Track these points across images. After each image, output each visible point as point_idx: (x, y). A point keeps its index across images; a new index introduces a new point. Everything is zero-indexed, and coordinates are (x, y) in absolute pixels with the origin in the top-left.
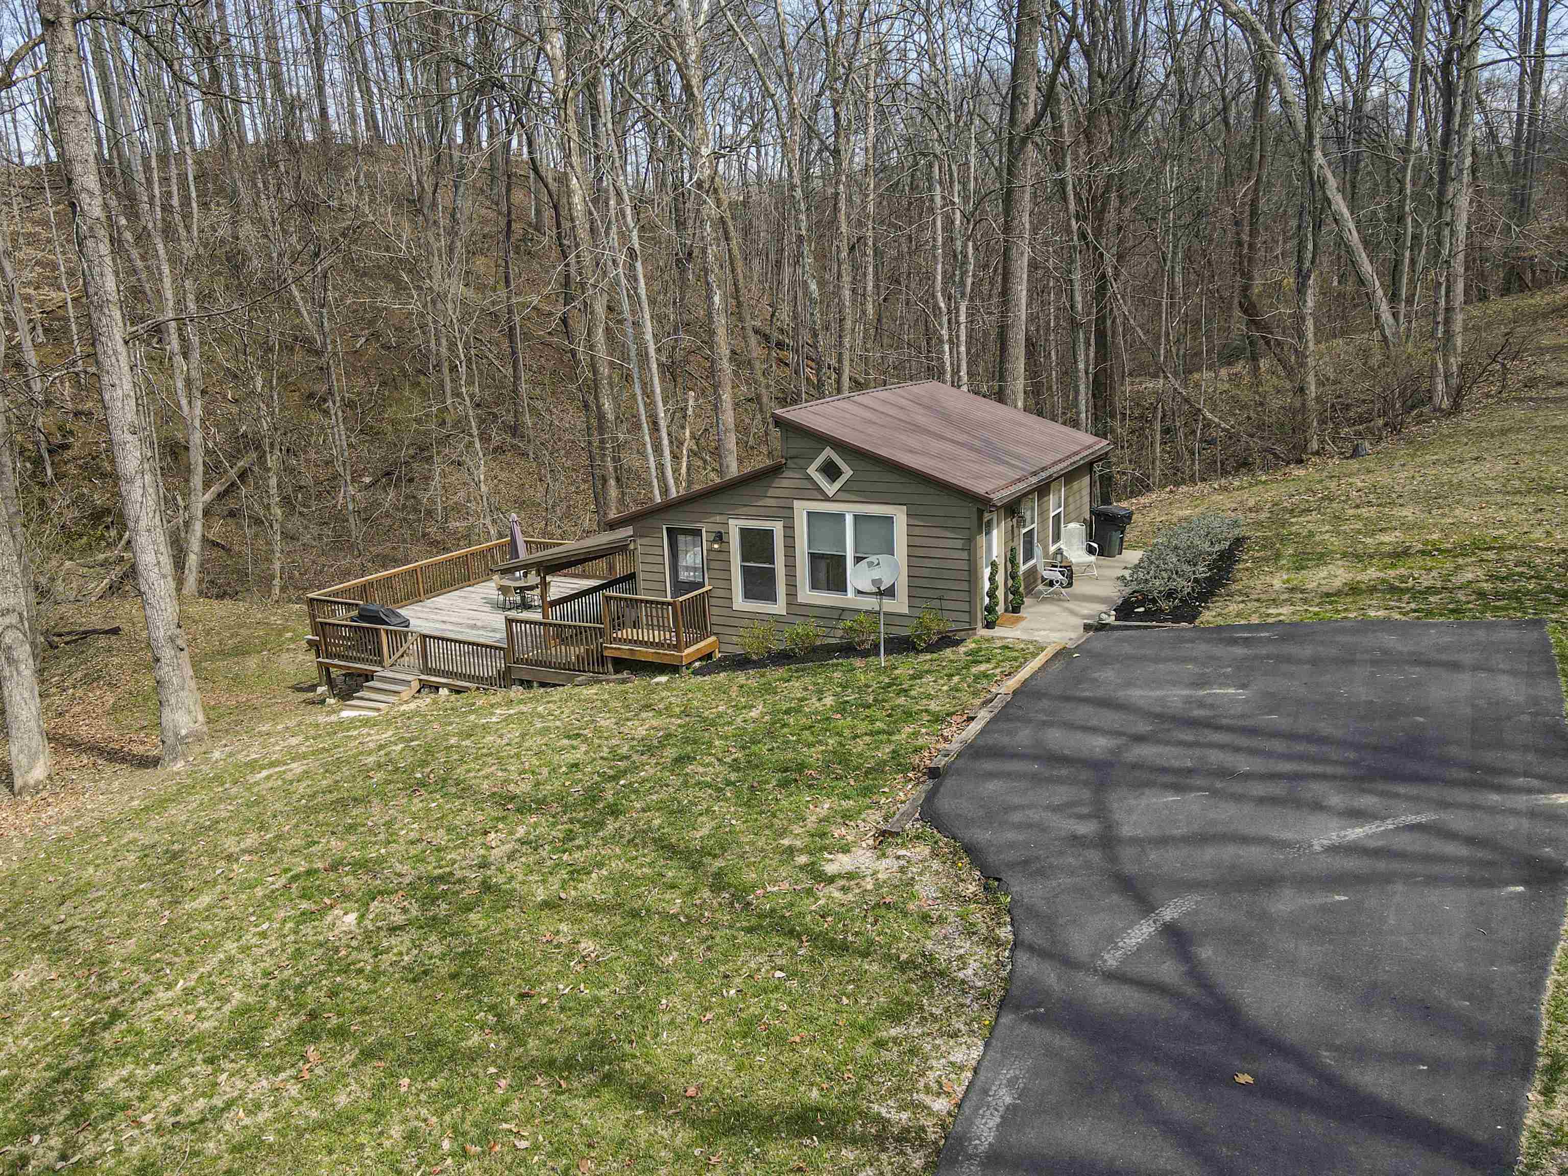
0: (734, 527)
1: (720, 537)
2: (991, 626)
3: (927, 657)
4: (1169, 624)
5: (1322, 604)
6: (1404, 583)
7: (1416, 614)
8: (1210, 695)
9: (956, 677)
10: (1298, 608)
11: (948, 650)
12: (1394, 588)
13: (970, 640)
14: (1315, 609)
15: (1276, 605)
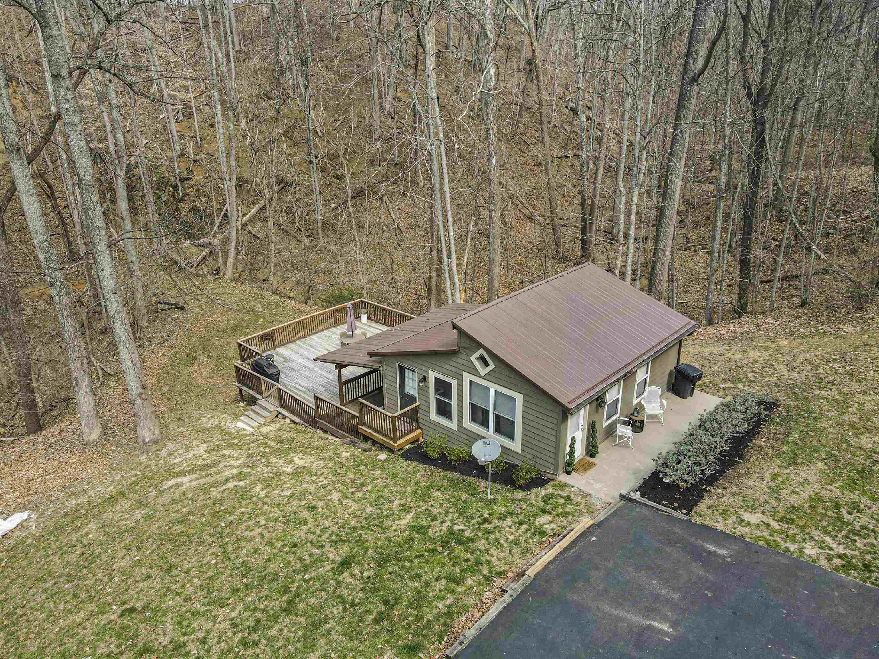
0: (432, 376)
1: (424, 379)
2: (568, 473)
3: (520, 494)
4: (675, 509)
5: (782, 519)
6: (850, 513)
7: (837, 562)
8: (649, 627)
9: (523, 527)
10: (765, 520)
11: (535, 490)
12: (839, 518)
13: (551, 483)
14: (775, 525)
15: (753, 509)
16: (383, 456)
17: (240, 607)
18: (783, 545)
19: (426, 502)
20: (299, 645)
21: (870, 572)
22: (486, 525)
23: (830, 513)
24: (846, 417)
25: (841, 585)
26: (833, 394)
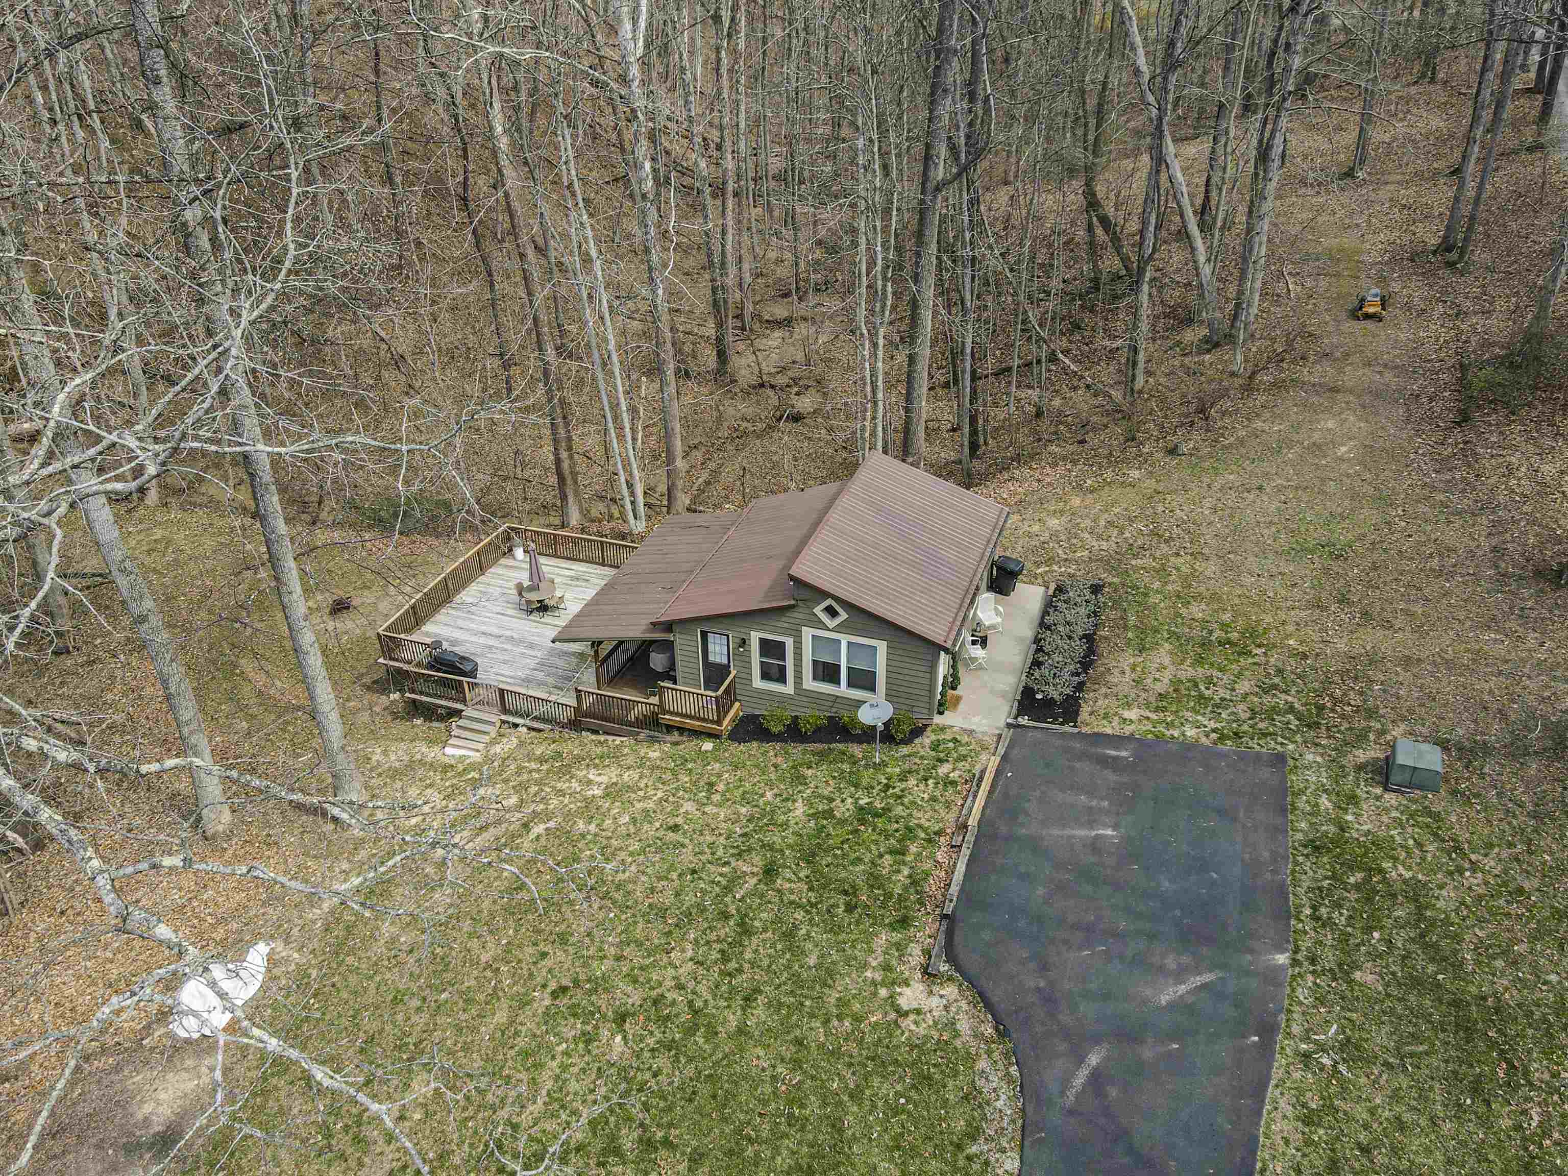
0: (755, 637)
1: (743, 642)
2: (941, 713)
3: (905, 750)
4: (1062, 724)
5: (1157, 710)
6: (1207, 689)
7: (1214, 736)
8: (1097, 837)
9: (930, 782)
10: (1143, 713)
11: (917, 741)
12: (1201, 696)
13: (929, 729)
14: (1153, 716)
15: (1129, 705)
16: (708, 746)
17: (689, 947)
18: (1168, 733)
19: (806, 784)
20: (788, 956)
21: (1241, 738)
22: (891, 791)
23: (1193, 693)
24: (1169, 587)
25: (1222, 755)
26: (1146, 561)
